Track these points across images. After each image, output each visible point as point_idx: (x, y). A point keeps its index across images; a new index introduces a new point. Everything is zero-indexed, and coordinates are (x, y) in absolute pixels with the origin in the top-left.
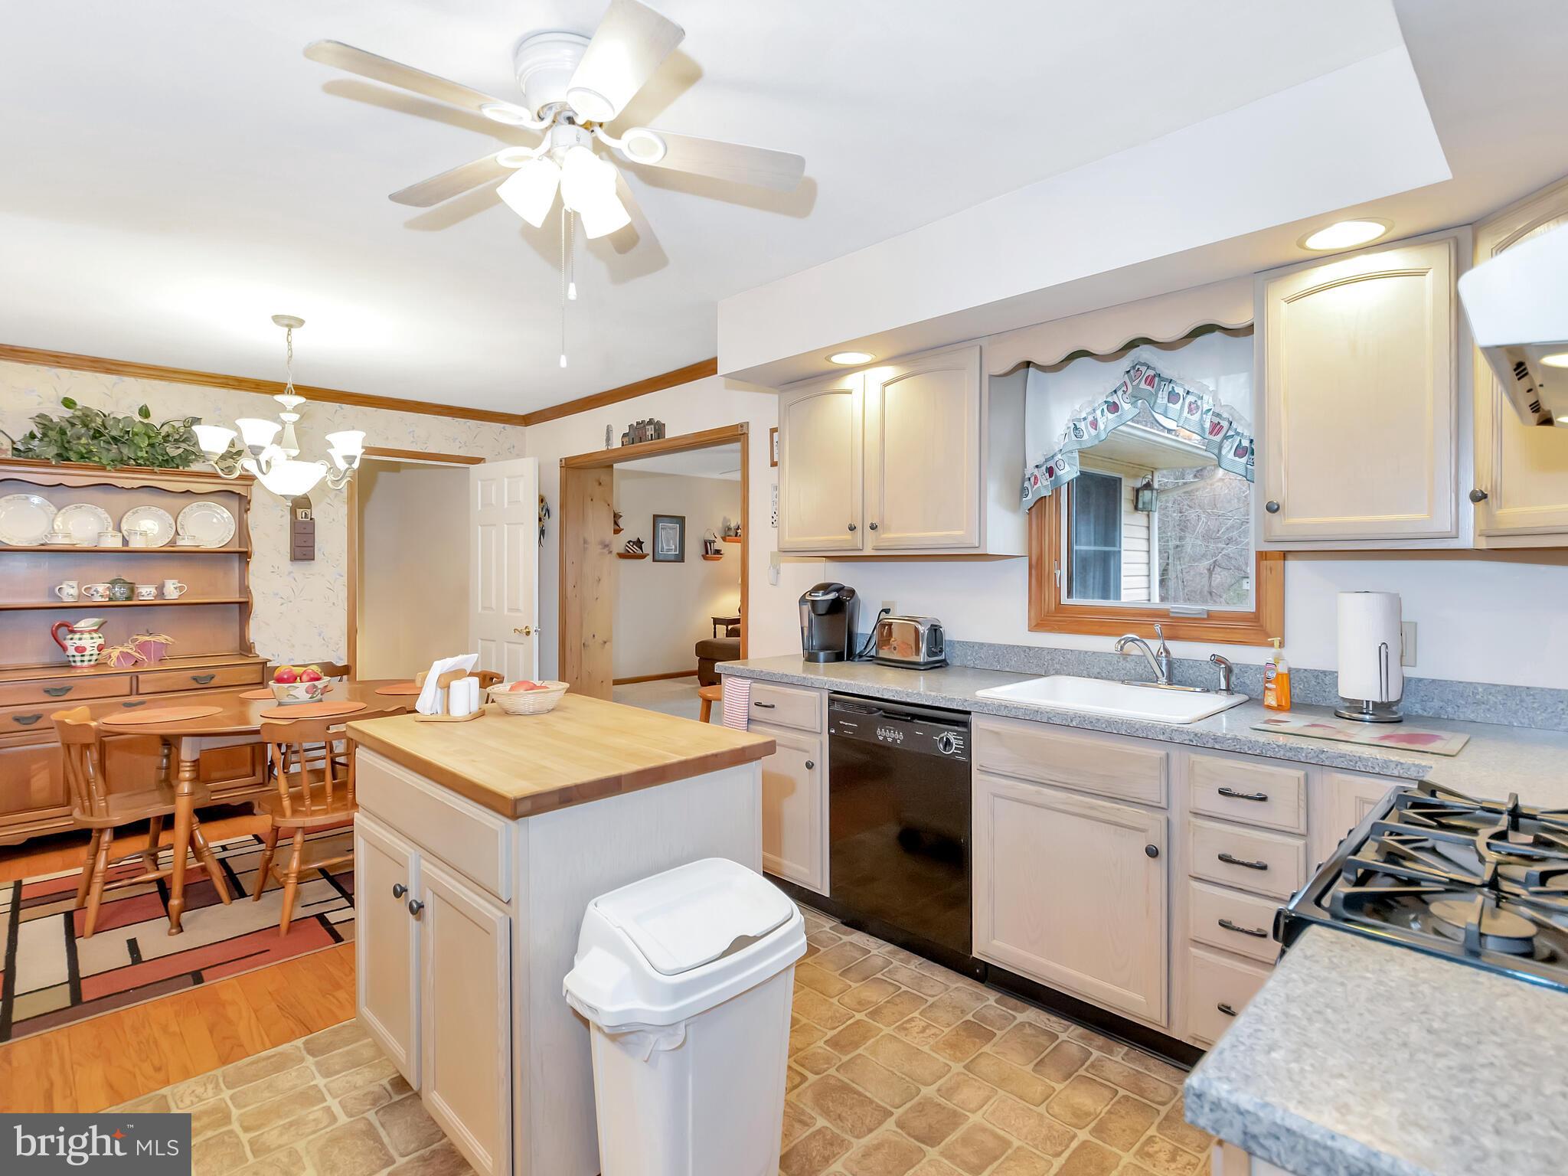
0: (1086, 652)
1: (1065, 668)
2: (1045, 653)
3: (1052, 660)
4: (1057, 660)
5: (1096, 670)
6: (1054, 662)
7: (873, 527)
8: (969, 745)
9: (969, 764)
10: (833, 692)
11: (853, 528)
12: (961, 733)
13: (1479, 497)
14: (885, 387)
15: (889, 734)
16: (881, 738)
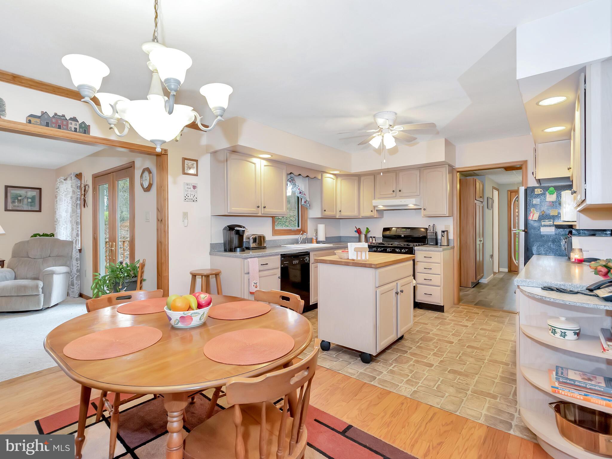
1: (281, 244)
5: (286, 243)
7: (265, 207)
8: (309, 259)
9: (309, 263)
10: (281, 255)
11: (258, 207)
12: (308, 257)
13: (340, 211)
14: (265, 166)
15: (295, 262)
16: (294, 263)
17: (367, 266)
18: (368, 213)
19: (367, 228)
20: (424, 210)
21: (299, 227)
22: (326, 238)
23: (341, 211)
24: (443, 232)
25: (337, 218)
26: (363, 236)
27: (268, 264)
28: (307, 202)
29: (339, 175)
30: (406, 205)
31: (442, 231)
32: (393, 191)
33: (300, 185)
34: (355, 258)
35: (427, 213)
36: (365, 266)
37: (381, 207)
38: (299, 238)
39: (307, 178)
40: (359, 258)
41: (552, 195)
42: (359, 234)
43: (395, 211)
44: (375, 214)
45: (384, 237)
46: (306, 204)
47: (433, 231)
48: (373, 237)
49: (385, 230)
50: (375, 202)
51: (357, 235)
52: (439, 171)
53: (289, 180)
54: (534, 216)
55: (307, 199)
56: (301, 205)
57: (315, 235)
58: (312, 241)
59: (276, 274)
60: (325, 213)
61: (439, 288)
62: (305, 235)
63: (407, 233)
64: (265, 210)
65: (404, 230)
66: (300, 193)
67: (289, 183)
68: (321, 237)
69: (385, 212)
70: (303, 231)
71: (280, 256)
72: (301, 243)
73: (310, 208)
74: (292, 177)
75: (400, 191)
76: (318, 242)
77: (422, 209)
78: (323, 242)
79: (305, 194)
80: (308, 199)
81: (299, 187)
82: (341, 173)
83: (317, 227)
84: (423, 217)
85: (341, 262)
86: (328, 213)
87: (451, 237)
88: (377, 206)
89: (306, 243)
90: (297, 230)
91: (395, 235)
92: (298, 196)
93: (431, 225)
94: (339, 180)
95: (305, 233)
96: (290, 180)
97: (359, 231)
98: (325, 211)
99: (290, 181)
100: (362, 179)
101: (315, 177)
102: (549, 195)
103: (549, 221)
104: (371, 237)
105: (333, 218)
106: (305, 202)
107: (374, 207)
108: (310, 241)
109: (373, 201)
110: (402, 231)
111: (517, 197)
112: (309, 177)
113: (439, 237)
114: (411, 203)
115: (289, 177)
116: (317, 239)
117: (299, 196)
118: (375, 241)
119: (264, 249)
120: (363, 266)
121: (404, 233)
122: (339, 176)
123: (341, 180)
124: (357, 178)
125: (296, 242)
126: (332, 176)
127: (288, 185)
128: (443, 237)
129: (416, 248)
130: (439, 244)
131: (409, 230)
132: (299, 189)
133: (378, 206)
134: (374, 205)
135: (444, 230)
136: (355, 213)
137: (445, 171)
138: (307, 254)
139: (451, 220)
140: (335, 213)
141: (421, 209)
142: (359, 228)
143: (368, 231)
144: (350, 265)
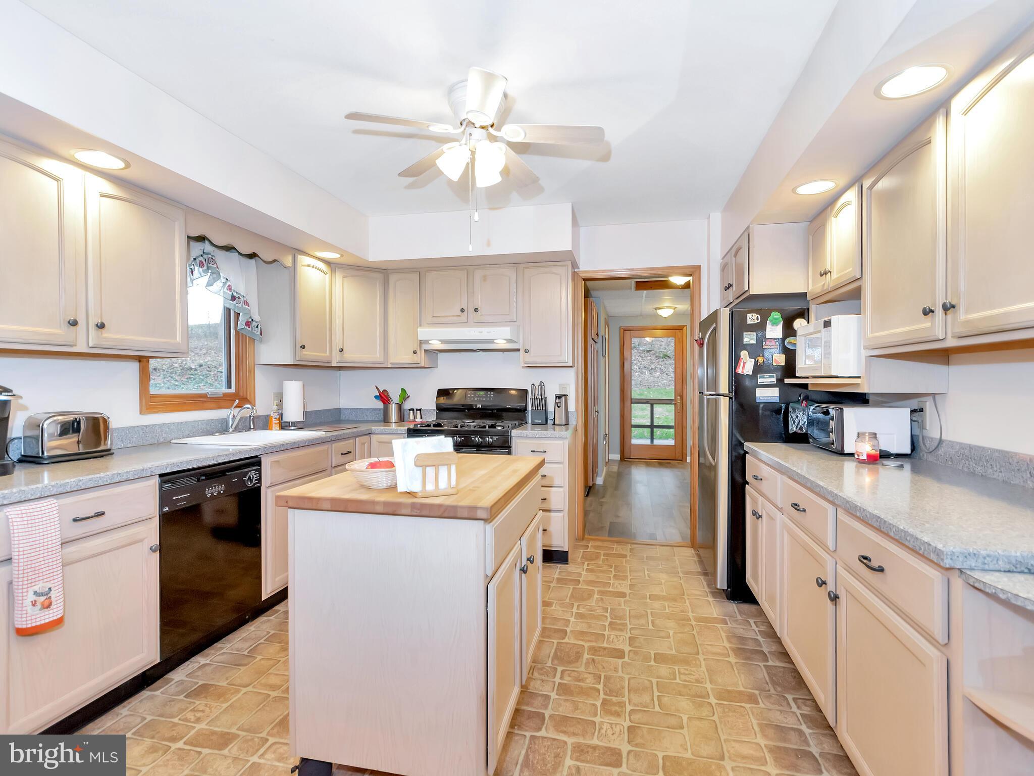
0: (182, 423)
1: (170, 436)
2: (157, 428)
3: (161, 431)
4: (164, 431)
5: (188, 432)
6: (163, 433)
7: (101, 326)
8: (260, 476)
9: (260, 487)
10: (161, 476)
11: (74, 323)
12: (256, 470)
13: (341, 351)
14: (101, 196)
15: (215, 490)
16: (209, 496)
17: (459, 515)
18: (406, 357)
19: (403, 390)
20: (526, 351)
21: (230, 388)
22: (306, 414)
23: (344, 350)
24: (559, 397)
25: (332, 366)
26: (393, 409)
27: (103, 514)
28: (254, 324)
29: (339, 264)
30: (491, 341)
31: (556, 397)
32: (462, 310)
33: (231, 278)
34: (416, 487)
35: (532, 359)
36: (452, 515)
37: (436, 345)
38: (231, 417)
39: (253, 261)
40: (430, 487)
41: (775, 327)
42: (384, 403)
43: (462, 353)
44: (421, 359)
45: (440, 409)
46: (250, 329)
47: (541, 395)
48: (417, 410)
49: (443, 393)
50: (424, 333)
51: (380, 405)
52: (553, 273)
53: (198, 261)
54: (747, 366)
55: (252, 315)
56: (237, 332)
57: (275, 407)
58: (267, 423)
59: (141, 541)
60: (305, 352)
61: (561, 515)
62: (248, 408)
63: (488, 399)
64: (105, 335)
65: (482, 393)
66: (233, 298)
67: (197, 270)
68: (294, 413)
69: (440, 355)
70: (241, 398)
71: (157, 480)
72: (237, 429)
73: (261, 341)
74: (208, 254)
75: (476, 310)
76: (283, 424)
77: (522, 351)
78: (299, 426)
79: (246, 303)
80: (256, 317)
81: (229, 283)
82: (344, 260)
83: (281, 386)
84: (523, 367)
85: (373, 503)
86: (311, 354)
87: (572, 407)
88: (427, 342)
89: (250, 429)
90: (225, 395)
91: (463, 405)
92: (228, 306)
93: (537, 384)
94: (338, 277)
95: (249, 402)
96: (201, 259)
97: (384, 397)
98: (303, 347)
99: (201, 265)
100: (393, 278)
101: (275, 261)
102: (770, 326)
103: (770, 377)
104: (413, 410)
105: (324, 367)
106: (248, 324)
107: (421, 343)
108: (264, 423)
109: (418, 329)
110: (478, 396)
111: (715, 329)
112: (257, 258)
113: (551, 407)
114: (500, 336)
115: (197, 249)
116: (281, 416)
117: (232, 307)
118: (421, 418)
119: (102, 456)
120: (446, 515)
121: (483, 401)
122: (339, 268)
123: (343, 277)
124: (379, 276)
125: (223, 428)
126: (322, 265)
127: (196, 272)
128: (558, 407)
129: (514, 433)
130: (550, 422)
131: (492, 393)
132: (229, 288)
133: (430, 342)
134: (420, 339)
135: (558, 393)
136: (375, 356)
137: (565, 272)
138: (254, 462)
139: (571, 373)
140: (328, 354)
141: (518, 350)
142: (384, 390)
143: (404, 396)
144: (403, 512)
